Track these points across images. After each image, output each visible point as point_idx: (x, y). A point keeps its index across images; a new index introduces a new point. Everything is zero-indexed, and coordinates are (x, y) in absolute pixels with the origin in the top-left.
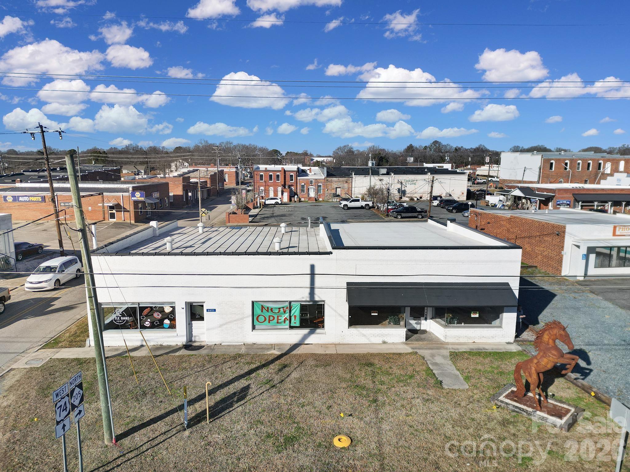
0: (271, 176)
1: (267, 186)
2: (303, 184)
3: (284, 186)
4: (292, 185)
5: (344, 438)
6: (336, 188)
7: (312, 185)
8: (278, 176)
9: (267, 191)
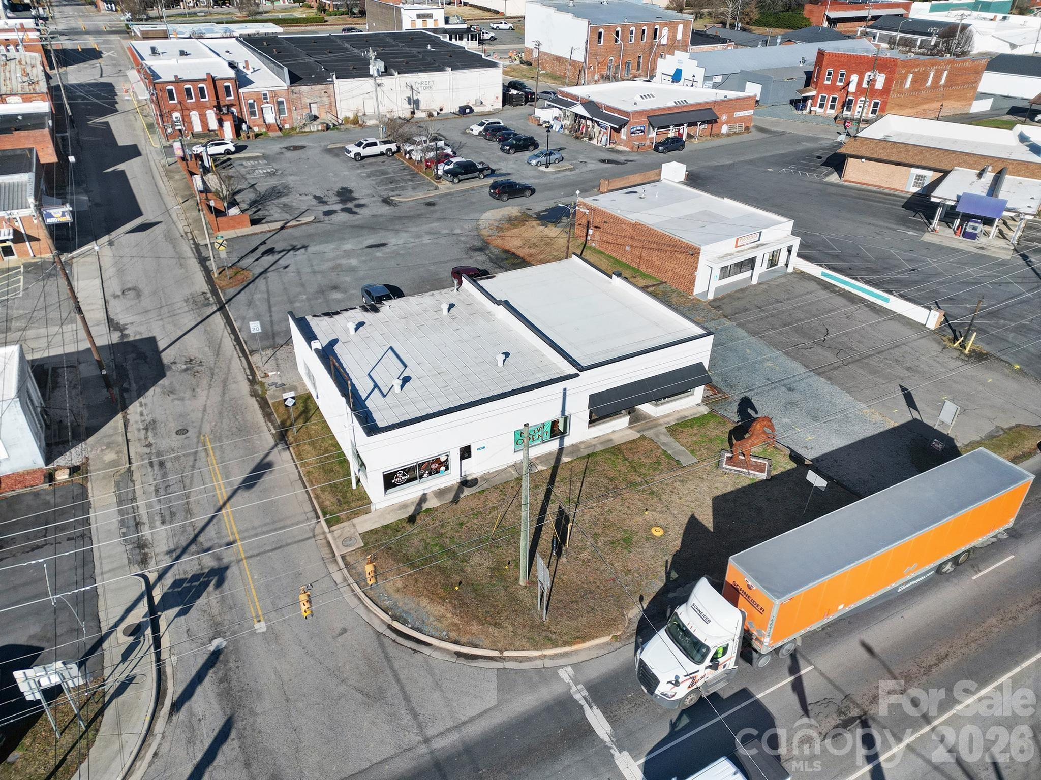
0: (188, 90)
1: (185, 110)
2: (251, 101)
3: (218, 107)
4: (232, 105)
5: (658, 529)
6: (310, 104)
7: (267, 102)
8: (202, 89)
9: (186, 119)
